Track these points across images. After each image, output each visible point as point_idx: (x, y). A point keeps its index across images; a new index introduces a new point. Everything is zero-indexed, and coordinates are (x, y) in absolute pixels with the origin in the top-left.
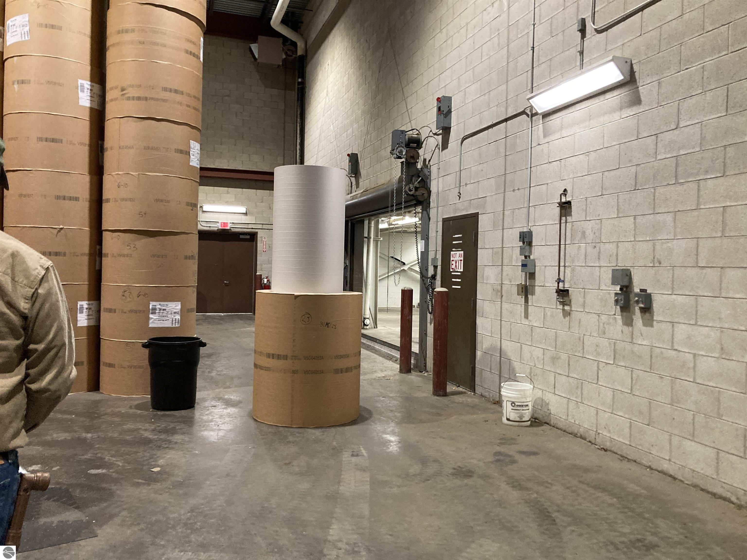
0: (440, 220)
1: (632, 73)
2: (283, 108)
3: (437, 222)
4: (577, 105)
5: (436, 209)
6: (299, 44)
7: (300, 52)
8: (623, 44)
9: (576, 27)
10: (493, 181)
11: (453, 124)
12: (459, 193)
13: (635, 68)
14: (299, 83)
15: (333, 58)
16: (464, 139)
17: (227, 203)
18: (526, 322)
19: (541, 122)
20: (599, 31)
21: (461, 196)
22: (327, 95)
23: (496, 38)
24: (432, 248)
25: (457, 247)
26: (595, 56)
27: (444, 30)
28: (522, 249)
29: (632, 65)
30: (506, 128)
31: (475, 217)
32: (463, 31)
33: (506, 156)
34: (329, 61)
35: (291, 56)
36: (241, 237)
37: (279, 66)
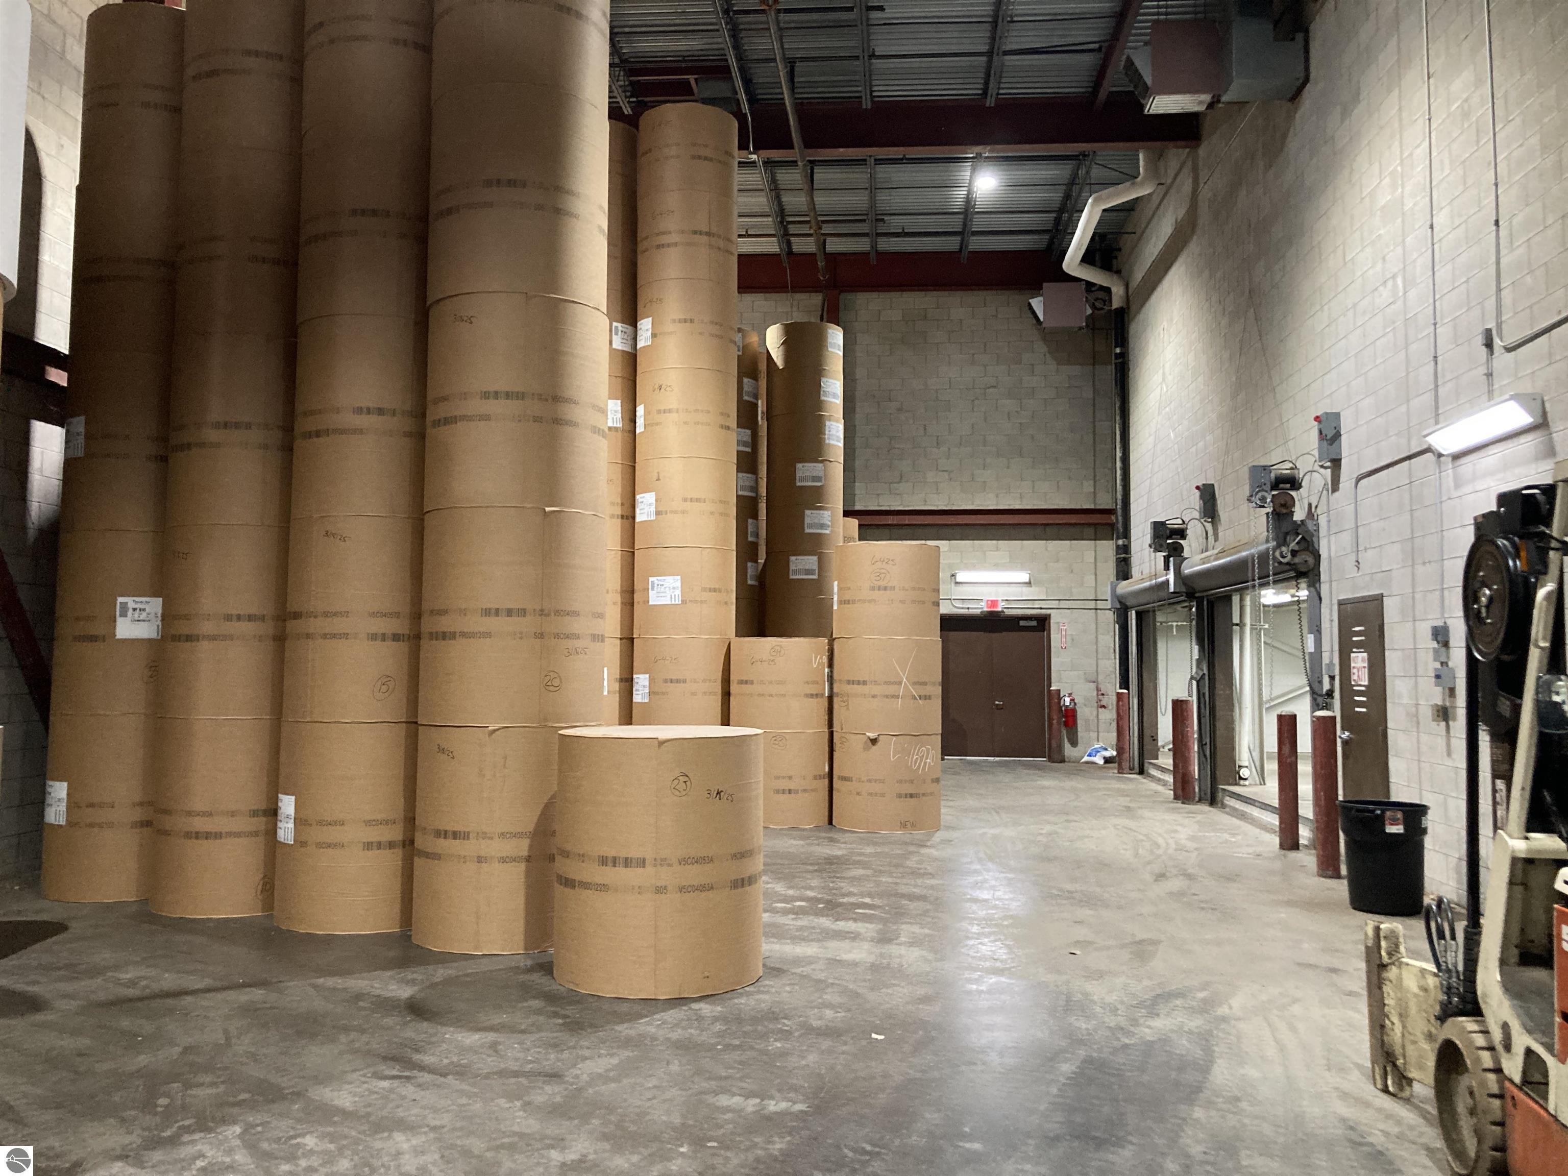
0: (1335, 602)
1: (1544, 414)
2: (1091, 396)
3: (1332, 605)
4: (1490, 447)
5: (1328, 585)
6: (1114, 290)
7: (1116, 303)
8: (1533, 373)
9: (1480, 340)
10: (1397, 547)
11: (1345, 453)
12: (1357, 561)
13: (1548, 406)
14: (1118, 356)
15: (1172, 320)
16: (1359, 479)
17: (997, 567)
18: (1449, 763)
19: (1450, 466)
20: (1509, 350)
21: (1361, 566)
22: (1164, 380)
23: (1391, 334)
24: (1326, 647)
25: (1359, 645)
26: (1505, 382)
27: (1326, 308)
28: (1436, 651)
29: (1543, 403)
30: (1410, 469)
31: (1379, 599)
32: (1350, 314)
33: (1412, 510)
34: (1165, 323)
35: (1102, 309)
36: (1022, 623)
37: (1081, 328)
